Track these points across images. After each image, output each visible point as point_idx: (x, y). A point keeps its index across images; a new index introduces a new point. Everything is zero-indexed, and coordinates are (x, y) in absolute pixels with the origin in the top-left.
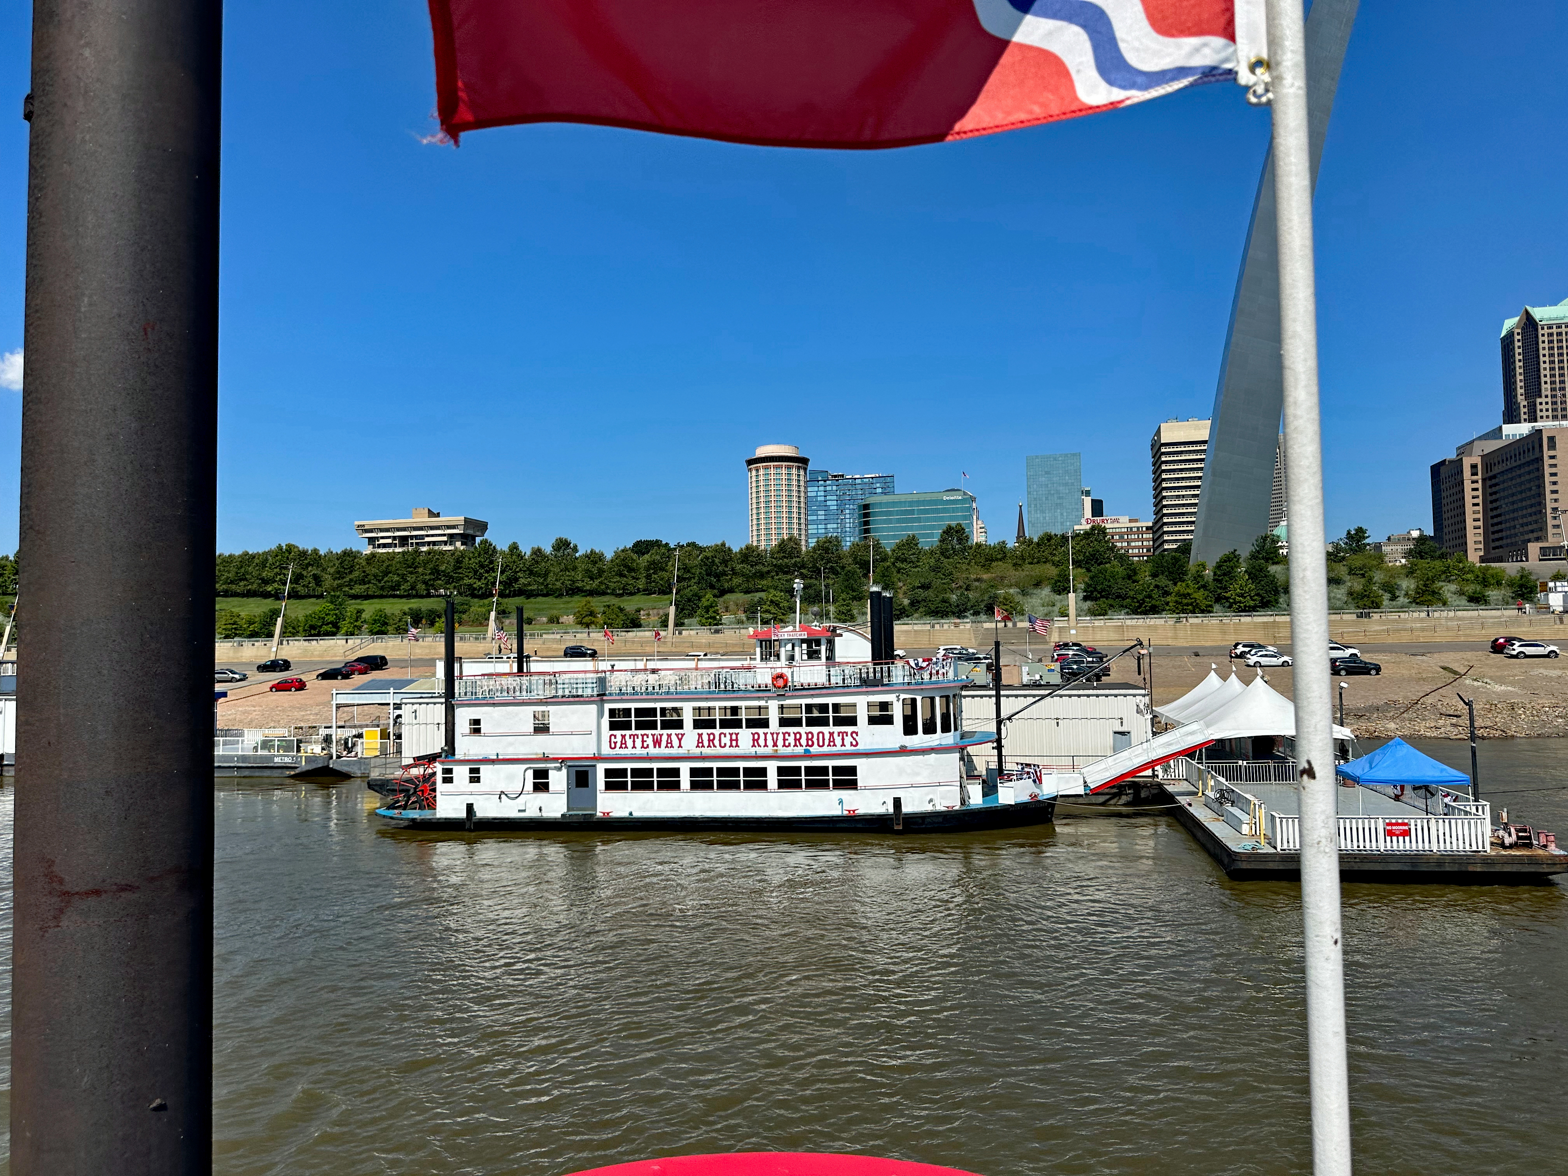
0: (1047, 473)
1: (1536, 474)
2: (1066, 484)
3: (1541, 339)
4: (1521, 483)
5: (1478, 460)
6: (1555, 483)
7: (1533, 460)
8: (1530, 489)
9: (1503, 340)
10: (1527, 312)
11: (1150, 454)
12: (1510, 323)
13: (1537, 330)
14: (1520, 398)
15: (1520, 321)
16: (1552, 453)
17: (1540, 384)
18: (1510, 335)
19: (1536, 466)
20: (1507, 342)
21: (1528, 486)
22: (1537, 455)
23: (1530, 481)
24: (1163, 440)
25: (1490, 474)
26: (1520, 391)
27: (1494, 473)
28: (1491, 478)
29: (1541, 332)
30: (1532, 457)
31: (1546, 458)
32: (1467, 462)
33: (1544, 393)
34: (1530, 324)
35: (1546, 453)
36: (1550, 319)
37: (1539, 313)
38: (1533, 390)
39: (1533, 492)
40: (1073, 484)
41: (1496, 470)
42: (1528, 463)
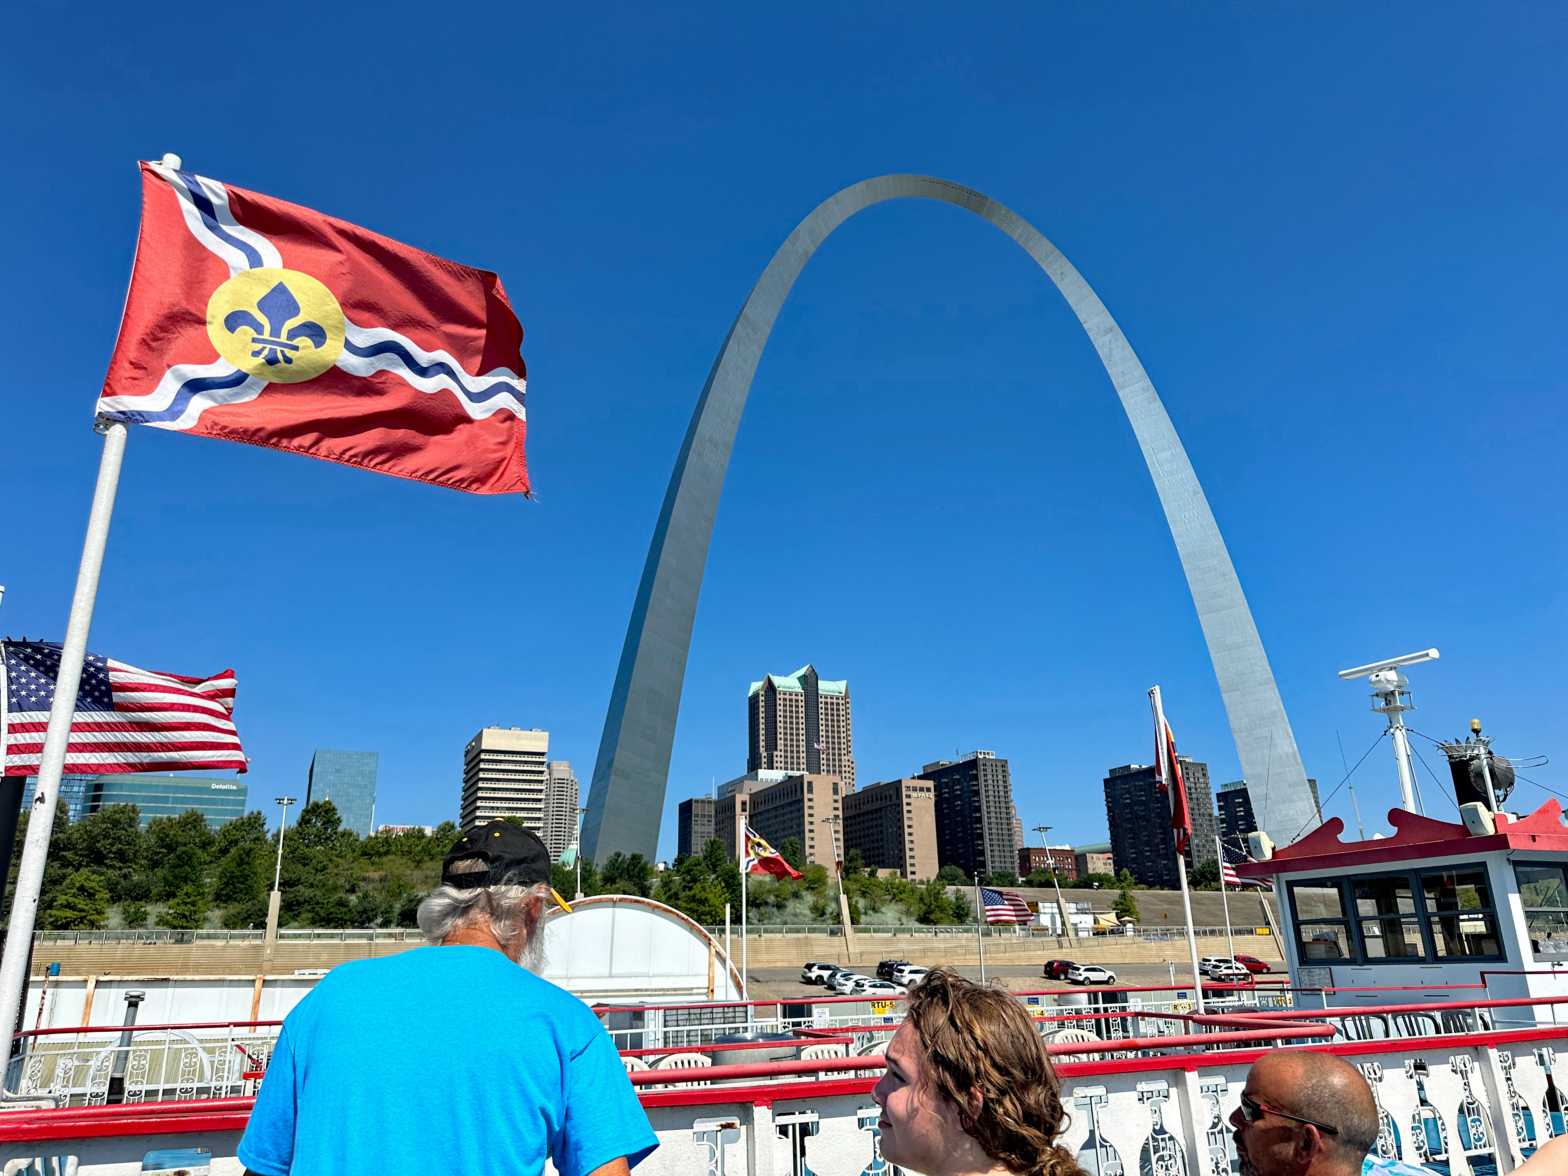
0: (337, 771)
1: (798, 814)
2: (359, 786)
3: (778, 702)
4: (784, 822)
5: (747, 798)
6: (811, 823)
7: (795, 801)
8: (792, 828)
9: (751, 699)
10: (769, 677)
11: (462, 760)
12: (756, 686)
13: (775, 694)
14: (762, 750)
15: (763, 686)
16: (810, 796)
17: (776, 740)
18: (756, 696)
19: (797, 806)
20: (753, 701)
21: (790, 824)
22: (799, 797)
23: (792, 819)
24: (483, 747)
25: (757, 811)
26: (762, 744)
27: (760, 810)
28: (756, 815)
29: (778, 696)
30: (794, 799)
31: (806, 800)
32: (739, 798)
33: (779, 748)
34: (771, 688)
35: (807, 796)
36: (784, 687)
37: (777, 681)
38: (772, 745)
39: (794, 831)
40: (365, 786)
41: (762, 808)
42: (791, 803)
